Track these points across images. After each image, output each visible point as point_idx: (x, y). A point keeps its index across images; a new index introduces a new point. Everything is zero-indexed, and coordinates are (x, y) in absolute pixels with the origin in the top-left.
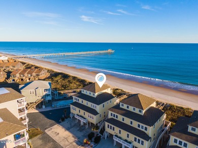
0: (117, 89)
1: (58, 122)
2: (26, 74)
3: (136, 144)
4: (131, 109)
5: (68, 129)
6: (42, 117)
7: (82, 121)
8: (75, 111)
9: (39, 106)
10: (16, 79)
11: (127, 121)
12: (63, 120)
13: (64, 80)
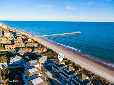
0: (70, 60)
1: (49, 71)
2: (39, 50)
3: (66, 79)
4: (66, 70)
5: (51, 73)
6: (44, 68)
7: (55, 71)
8: (53, 68)
9: (43, 65)
10: (35, 52)
11: (65, 73)
12: (50, 70)
13: (52, 53)
